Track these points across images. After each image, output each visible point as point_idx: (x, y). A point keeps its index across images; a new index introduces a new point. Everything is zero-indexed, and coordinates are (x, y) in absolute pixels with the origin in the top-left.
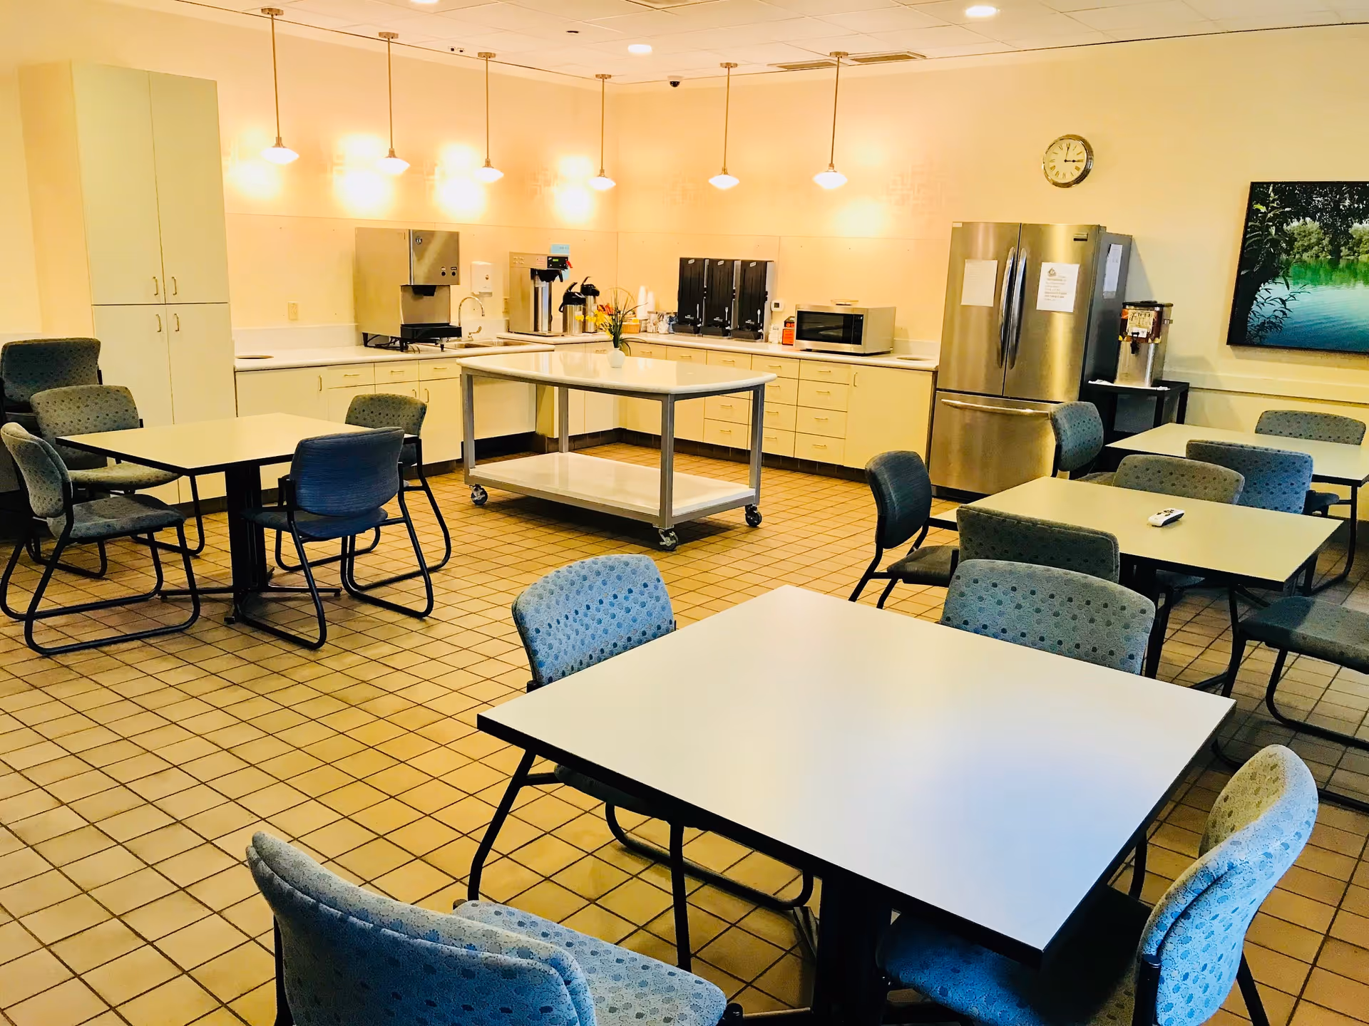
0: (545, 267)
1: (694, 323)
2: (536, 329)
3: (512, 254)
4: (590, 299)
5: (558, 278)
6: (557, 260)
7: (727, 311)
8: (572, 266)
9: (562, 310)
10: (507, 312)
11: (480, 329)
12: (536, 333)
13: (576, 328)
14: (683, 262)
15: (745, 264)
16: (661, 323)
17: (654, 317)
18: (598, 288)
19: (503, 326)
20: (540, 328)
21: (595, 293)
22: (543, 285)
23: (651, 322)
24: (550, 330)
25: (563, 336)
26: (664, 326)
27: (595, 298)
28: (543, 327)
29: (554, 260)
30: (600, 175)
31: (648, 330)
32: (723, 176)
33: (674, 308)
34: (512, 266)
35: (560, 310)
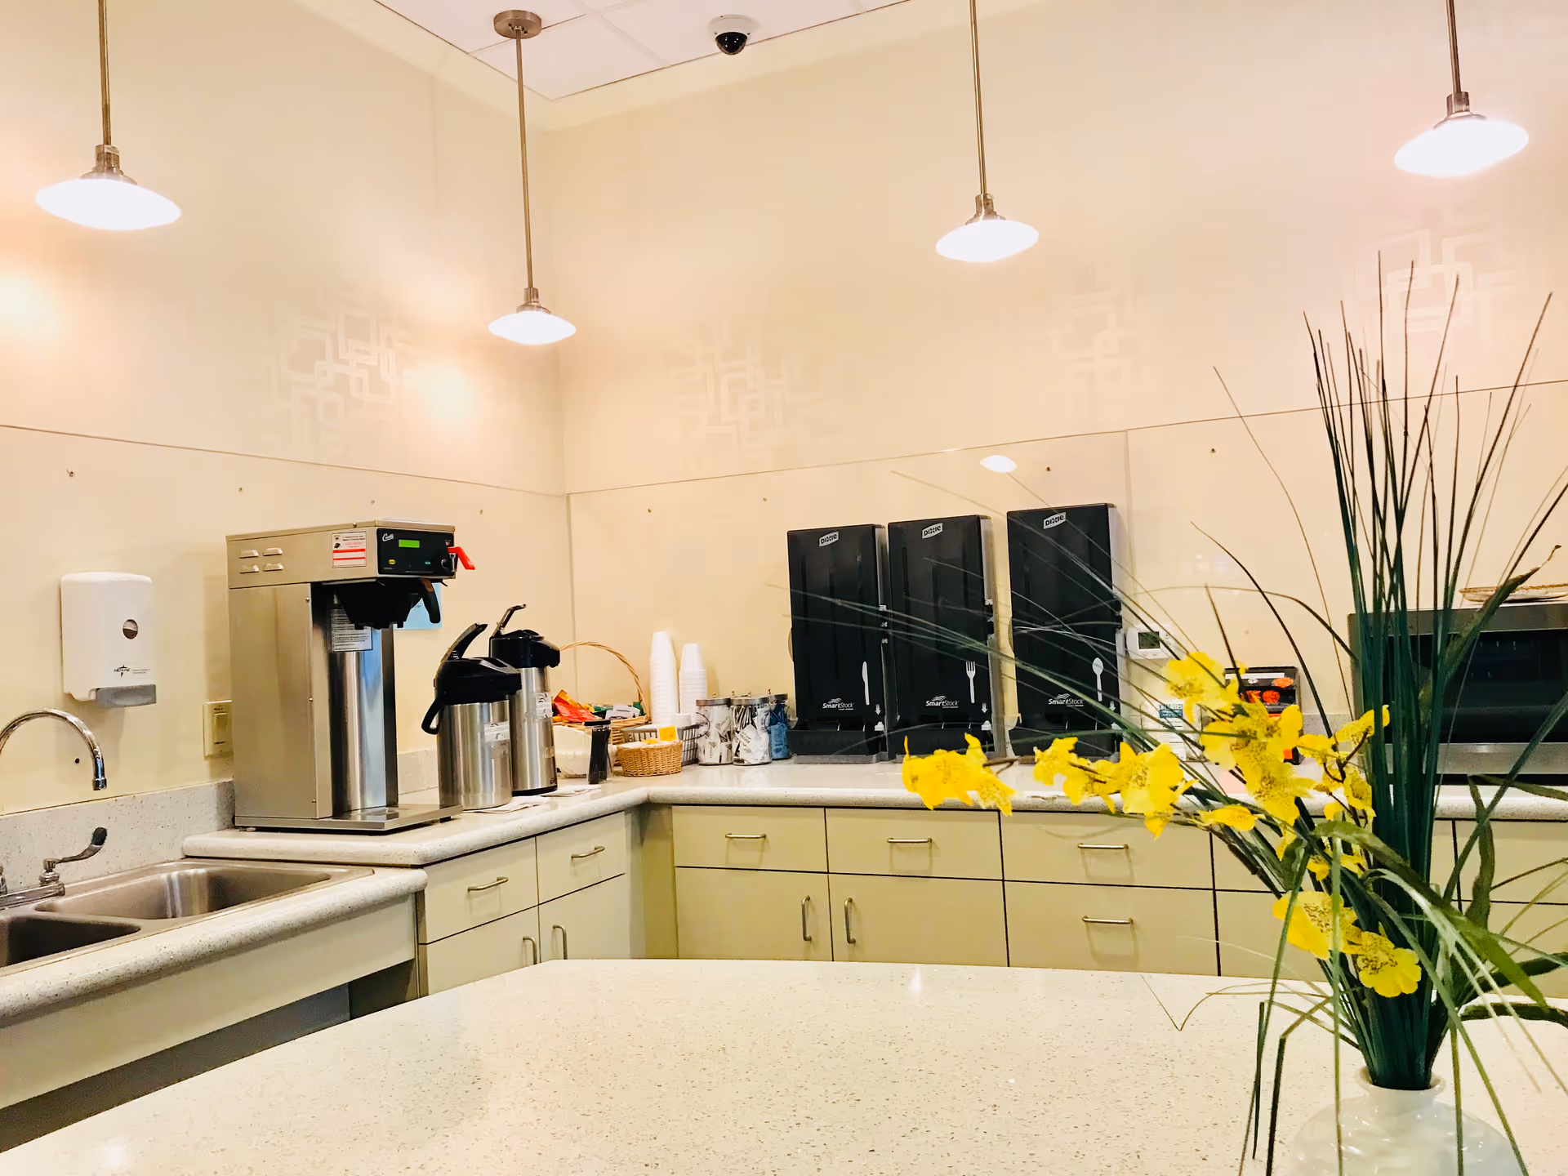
0: (366, 568)
1: (859, 720)
2: (341, 807)
3: (236, 542)
4: (530, 676)
5: (419, 611)
6: (415, 544)
7: (971, 674)
8: (472, 561)
9: (434, 725)
10: (223, 752)
11: (100, 837)
12: (339, 824)
13: (489, 783)
14: (801, 544)
15: (1022, 525)
16: (749, 731)
17: (720, 716)
18: (550, 638)
19: (209, 808)
20: (356, 800)
21: (546, 657)
22: (359, 642)
23: (713, 730)
24: (392, 802)
25: (443, 820)
26: (756, 741)
27: (542, 673)
28: (367, 798)
29: (403, 543)
30: (527, 305)
31: (704, 758)
32: (983, 223)
33: (783, 679)
34: (240, 581)
35: (426, 726)
